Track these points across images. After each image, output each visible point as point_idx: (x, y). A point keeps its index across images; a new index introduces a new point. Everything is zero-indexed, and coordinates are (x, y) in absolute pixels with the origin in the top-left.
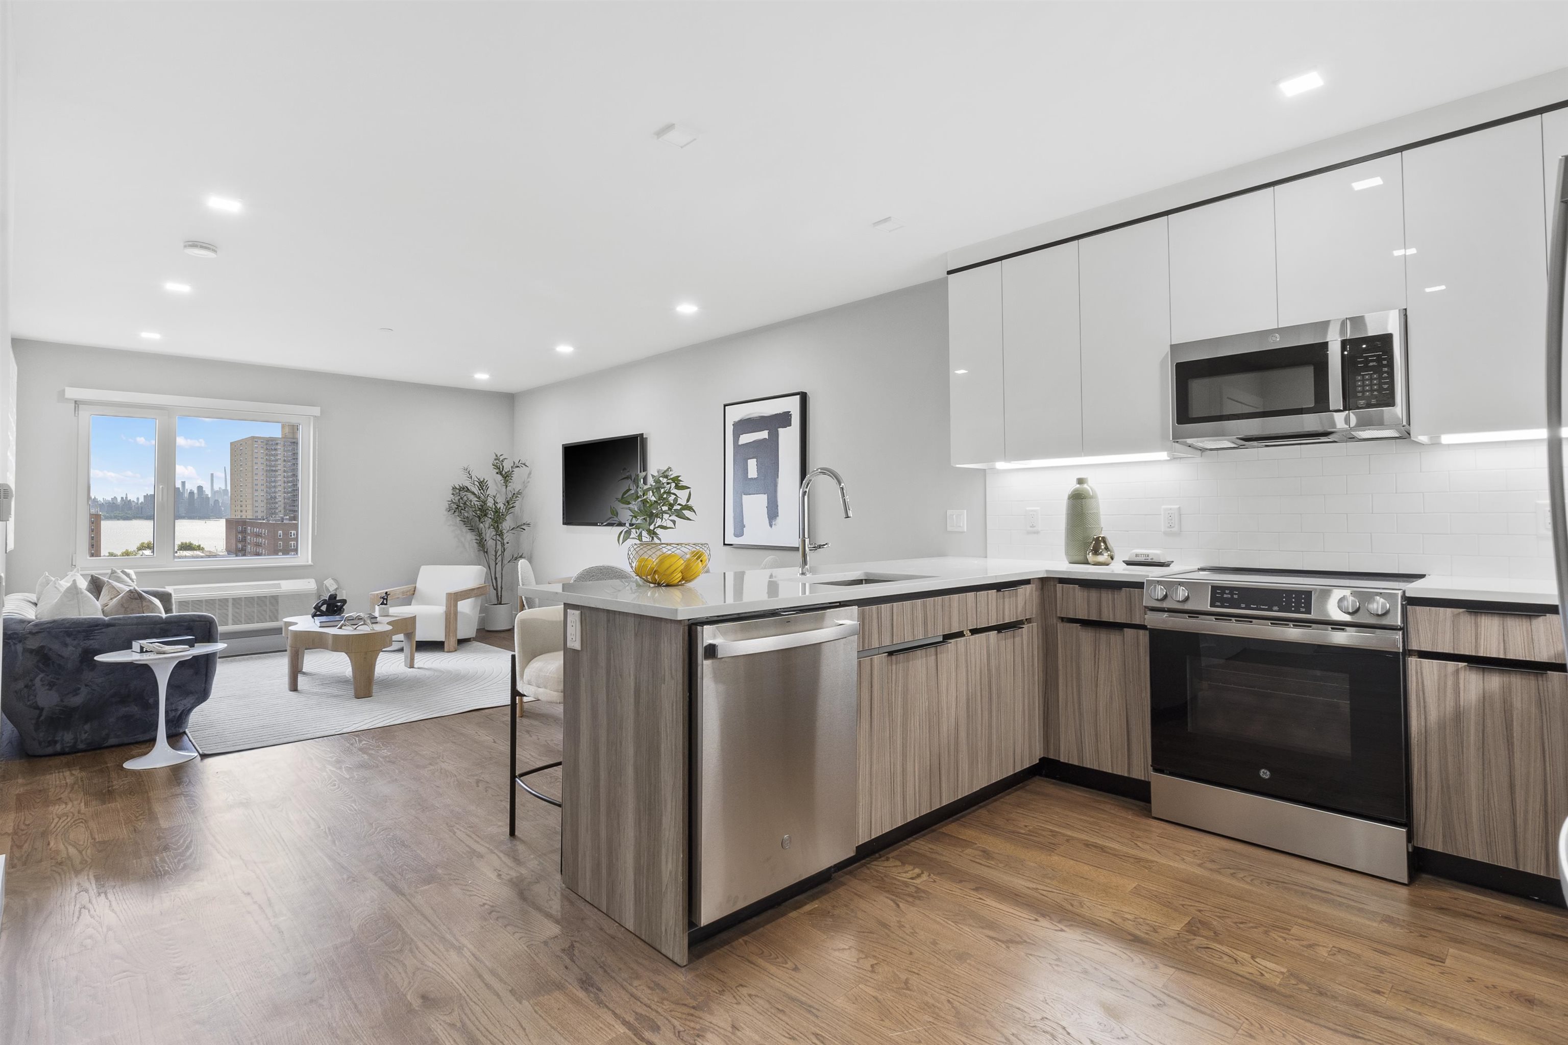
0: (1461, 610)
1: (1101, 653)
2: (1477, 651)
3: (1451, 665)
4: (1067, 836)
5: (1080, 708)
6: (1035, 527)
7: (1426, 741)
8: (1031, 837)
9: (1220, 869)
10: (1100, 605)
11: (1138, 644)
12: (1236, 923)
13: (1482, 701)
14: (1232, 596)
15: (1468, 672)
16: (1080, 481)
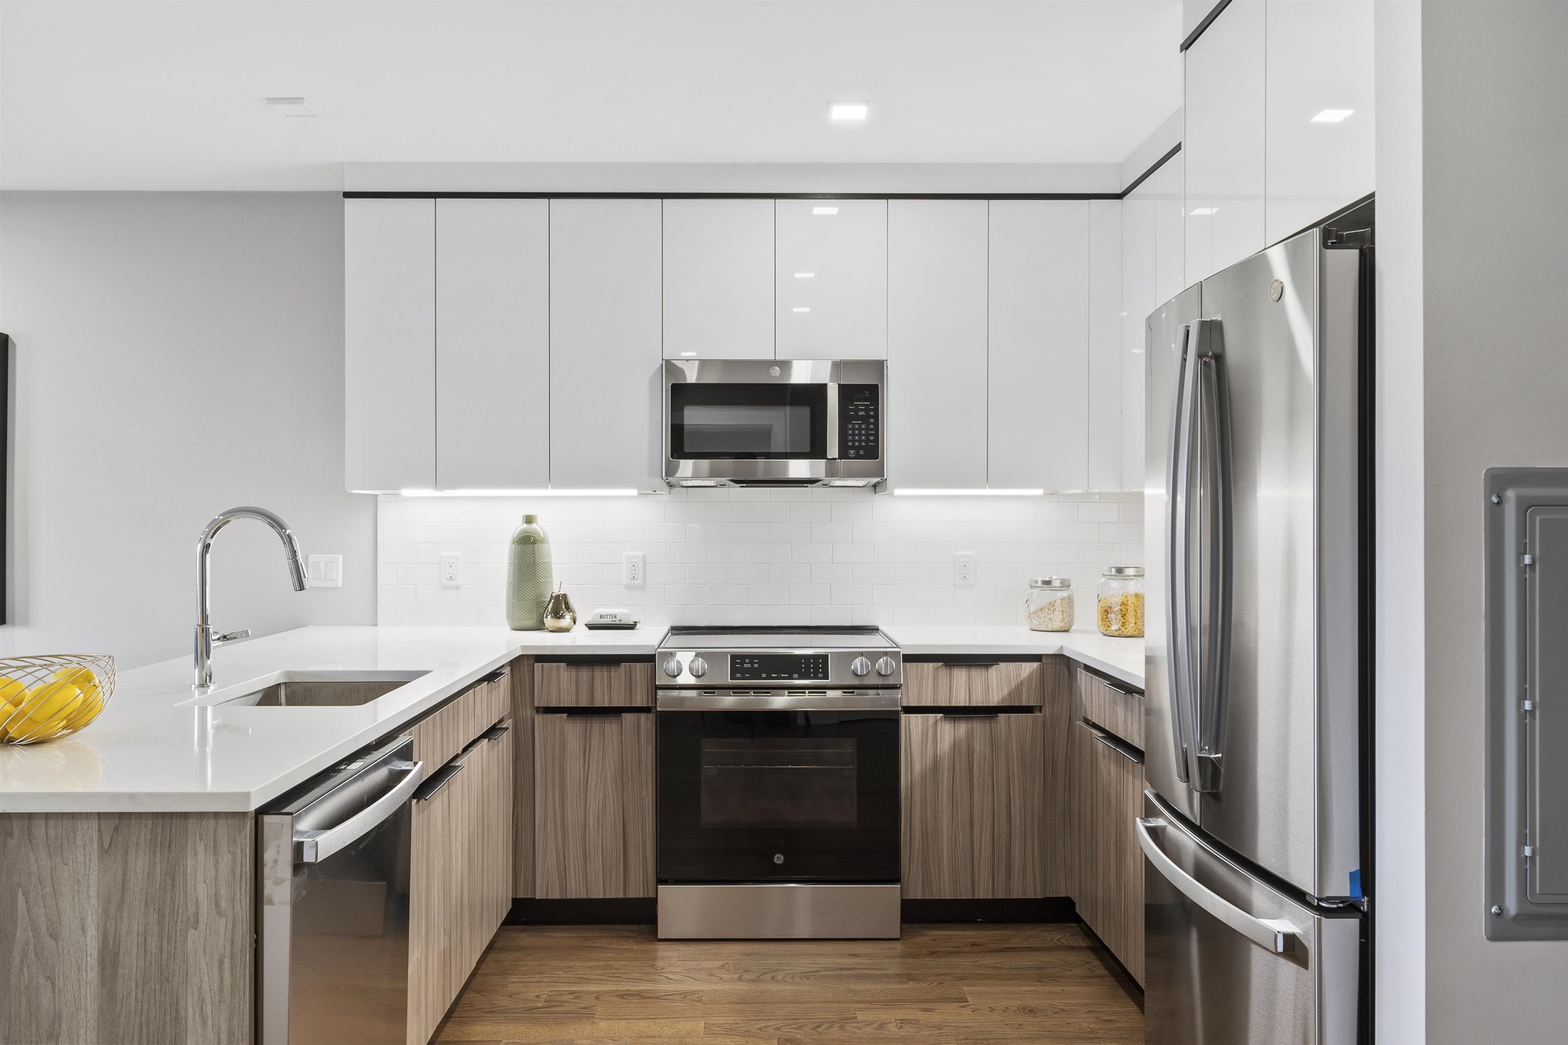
0: (940, 664)
1: (592, 748)
2: (950, 702)
3: (931, 717)
4: (594, 992)
5: (563, 824)
6: (454, 579)
7: (911, 795)
8: (553, 1009)
9: (759, 977)
10: (592, 687)
11: (638, 730)
12: (813, 1029)
13: (952, 748)
14: (752, 665)
15: (943, 722)
16: (529, 520)
